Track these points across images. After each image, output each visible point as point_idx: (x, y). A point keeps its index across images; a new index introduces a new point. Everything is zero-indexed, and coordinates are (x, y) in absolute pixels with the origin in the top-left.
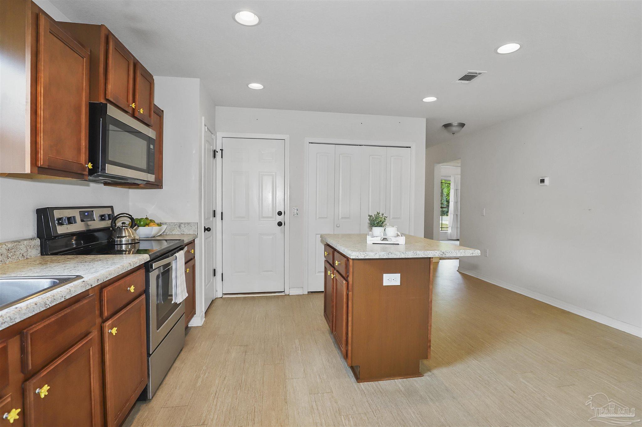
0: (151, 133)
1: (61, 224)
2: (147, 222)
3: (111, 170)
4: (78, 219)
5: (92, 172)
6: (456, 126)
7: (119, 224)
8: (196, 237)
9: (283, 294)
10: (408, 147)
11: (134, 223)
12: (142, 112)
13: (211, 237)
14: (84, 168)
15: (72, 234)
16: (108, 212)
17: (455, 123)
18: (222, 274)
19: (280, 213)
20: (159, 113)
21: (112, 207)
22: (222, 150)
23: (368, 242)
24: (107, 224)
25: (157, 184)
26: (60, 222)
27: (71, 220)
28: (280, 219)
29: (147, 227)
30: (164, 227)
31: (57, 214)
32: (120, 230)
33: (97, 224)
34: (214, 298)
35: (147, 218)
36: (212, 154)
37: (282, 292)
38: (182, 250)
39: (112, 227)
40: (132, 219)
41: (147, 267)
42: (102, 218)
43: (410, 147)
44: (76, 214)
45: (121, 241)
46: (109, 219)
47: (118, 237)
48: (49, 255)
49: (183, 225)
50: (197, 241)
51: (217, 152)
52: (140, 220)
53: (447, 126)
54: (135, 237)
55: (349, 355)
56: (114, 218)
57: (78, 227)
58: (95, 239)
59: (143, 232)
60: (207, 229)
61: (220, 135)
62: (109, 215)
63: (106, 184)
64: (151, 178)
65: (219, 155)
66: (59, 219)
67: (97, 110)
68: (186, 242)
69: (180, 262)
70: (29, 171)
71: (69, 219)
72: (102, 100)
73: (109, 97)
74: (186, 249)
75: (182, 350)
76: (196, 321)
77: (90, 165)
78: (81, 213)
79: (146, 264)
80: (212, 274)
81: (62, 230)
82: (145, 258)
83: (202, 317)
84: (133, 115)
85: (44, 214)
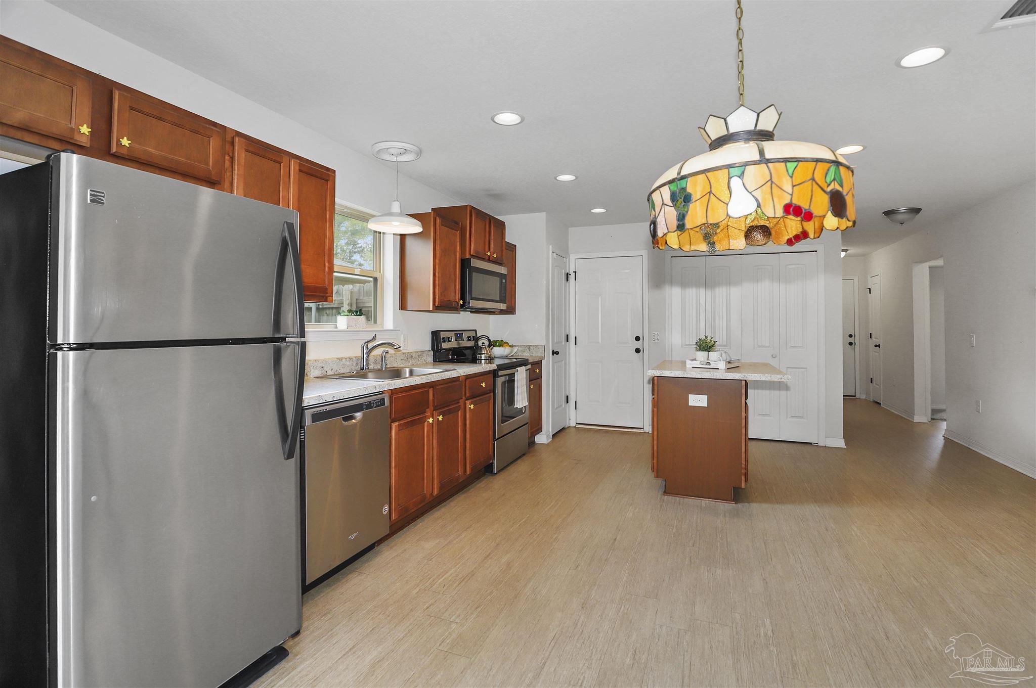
0: (503, 270)
1: (444, 342)
2: (501, 344)
3: (474, 304)
4: (453, 339)
5: (463, 306)
6: (903, 212)
7: (480, 343)
8: (543, 358)
9: (641, 431)
10: (813, 251)
11: (492, 344)
12: (495, 256)
13: (563, 362)
14: (458, 303)
15: (450, 349)
16: (472, 334)
17: (902, 209)
18: (576, 402)
19: (637, 339)
20: (512, 248)
21: (475, 331)
22: (575, 272)
23: (687, 366)
24: (471, 343)
25: (511, 310)
26: (444, 340)
27: (449, 340)
28: (638, 345)
29: (501, 348)
30: (515, 350)
31: (442, 335)
32: (481, 348)
33: (466, 343)
34: (567, 427)
35: (502, 340)
36: (564, 277)
37: (641, 428)
38: (525, 366)
39: (475, 346)
40: (489, 340)
41: (494, 373)
42: (469, 339)
43: (816, 251)
44: (452, 335)
45: (481, 357)
46: (474, 340)
47: (479, 354)
48: (437, 362)
49: (531, 348)
50: (544, 362)
51: (570, 275)
52: (496, 342)
53: (888, 213)
54: (491, 354)
55: (655, 467)
56: (476, 339)
57: (453, 344)
58: (464, 355)
59: (497, 351)
60: (555, 353)
61: (572, 257)
62: (473, 337)
63: (471, 312)
64: (503, 306)
65: (572, 277)
66: (443, 338)
67: (465, 264)
68: (531, 360)
69: (521, 375)
70: (431, 309)
71: (449, 338)
72: (468, 256)
73: (472, 253)
74: (529, 367)
75: (524, 455)
76: (542, 439)
77: (461, 302)
78: (456, 335)
79: (494, 370)
80: (564, 399)
81: (445, 345)
82: (493, 367)
83: (548, 436)
84: (489, 260)
85: (435, 335)
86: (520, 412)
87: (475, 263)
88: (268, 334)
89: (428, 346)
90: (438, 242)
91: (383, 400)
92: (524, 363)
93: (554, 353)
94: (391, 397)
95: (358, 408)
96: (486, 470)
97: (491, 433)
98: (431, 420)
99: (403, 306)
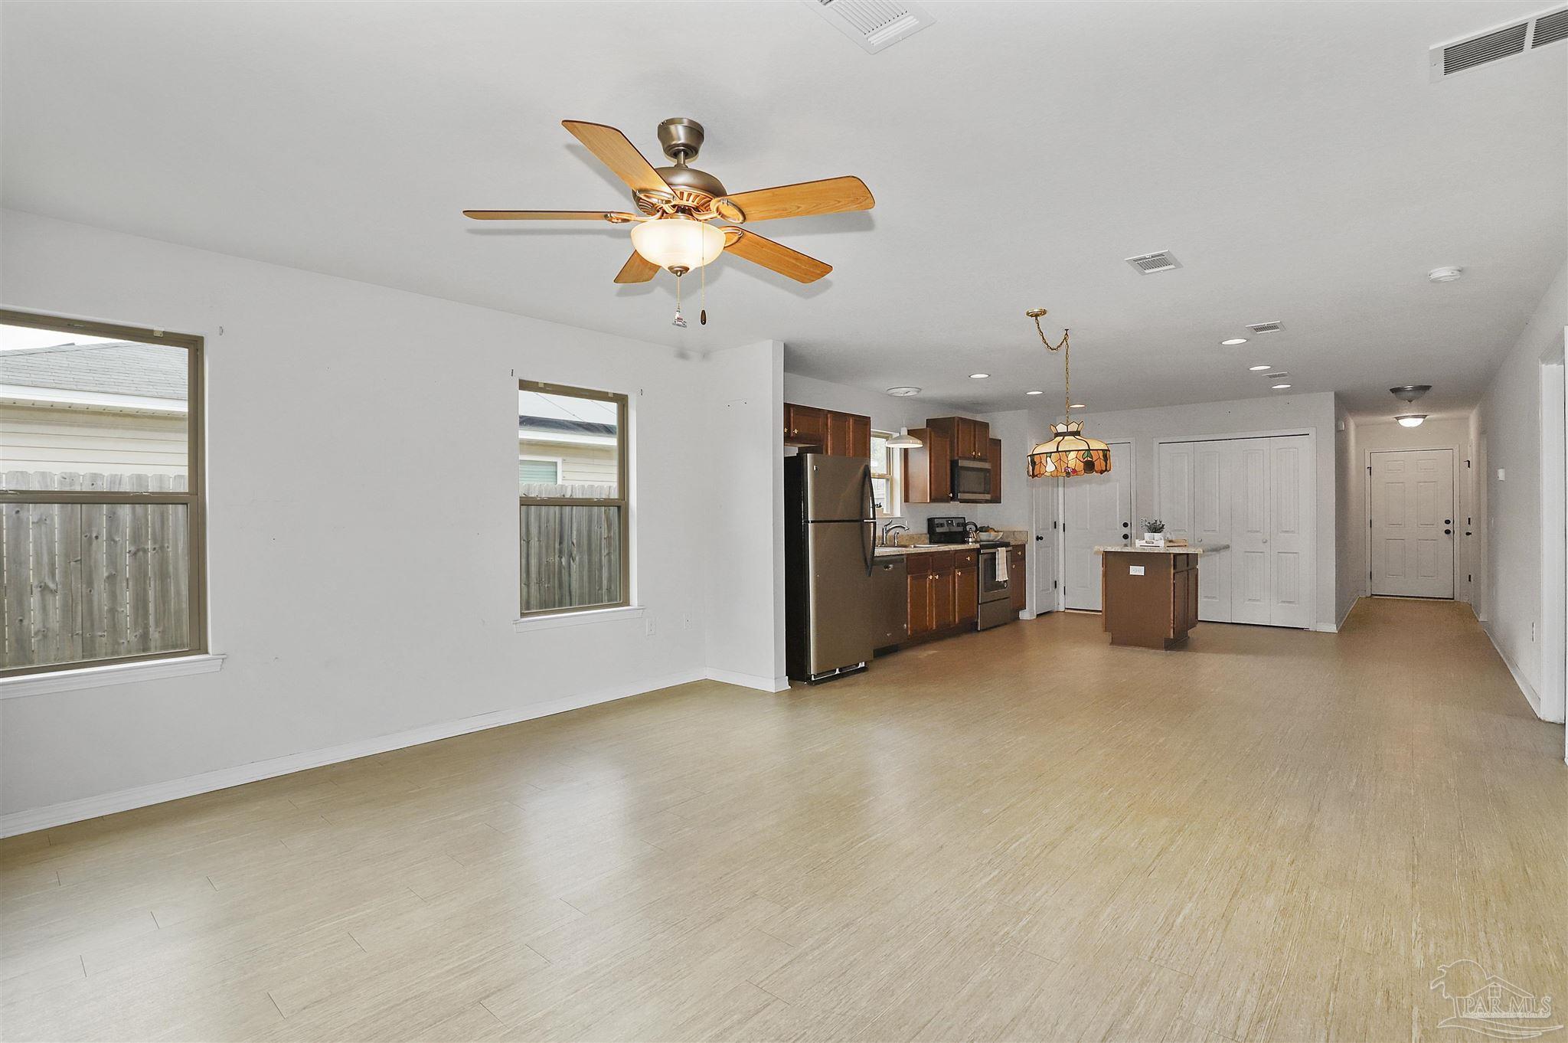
0: (988, 465)
1: (938, 527)
2: (988, 530)
3: (962, 496)
4: (945, 525)
5: (952, 499)
7: (968, 528)
8: (1027, 542)
10: (1305, 435)
11: (978, 529)
12: (980, 454)
13: (1049, 548)
14: (949, 496)
15: (943, 533)
16: (961, 521)
17: (1409, 387)
18: (1064, 587)
21: (964, 518)
24: (960, 529)
25: (997, 500)
27: (942, 525)
28: (1126, 531)
29: (988, 533)
30: (1001, 534)
31: (936, 521)
32: (969, 533)
33: (955, 529)
34: (1053, 611)
35: (989, 528)
39: (963, 530)
40: (976, 526)
41: (979, 551)
42: (958, 525)
43: (1308, 435)
44: (944, 521)
45: (968, 539)
46: (962, 526)
47: (967, 536)
48: (933, 540)
49: (1016, 533)
50: (1027, 545)
52: (982, 528)
54: (977, 537)
56: (965, 525)
57: (945, 529)
58: (955, 536)
59: (984, 536)
60: (1040, 539)
62: (962, 523)
63: (960, 502)
64: (988, 497)
66: (937, 524)
67: (954, 464)
68: (1012, 543)
69: (1002, 554)
70: (928, 501)
71: (941, 524)
72: (956, 458)
73: (960, 455)
74: (1010, 548)
75: (1006, 624)
76: (1024, 615)
77: (951, 495)
78: (947, 521)
79: (978, 549)
80: (1052, 585)
81: (939, 530)
82: (978, 546)
83: (1031, 613)
84: (974, 459)
85: (930, 521)
86: (1000, 585)
87: (961, 463)
88: (858, 518)
89: (925, 530)
90: (933, 450)
91: (903, 559)
92: (1006, 545)
93: (1038, 538)
94: (907, 558)
95: (891, 562)
96: (969, 627)
97: (975, 597)
98: (931, 577)
99: (906, 499)
